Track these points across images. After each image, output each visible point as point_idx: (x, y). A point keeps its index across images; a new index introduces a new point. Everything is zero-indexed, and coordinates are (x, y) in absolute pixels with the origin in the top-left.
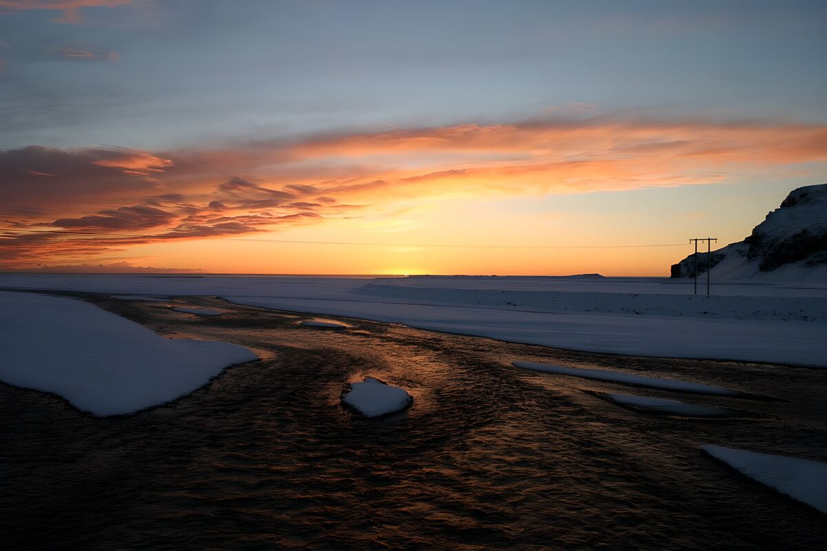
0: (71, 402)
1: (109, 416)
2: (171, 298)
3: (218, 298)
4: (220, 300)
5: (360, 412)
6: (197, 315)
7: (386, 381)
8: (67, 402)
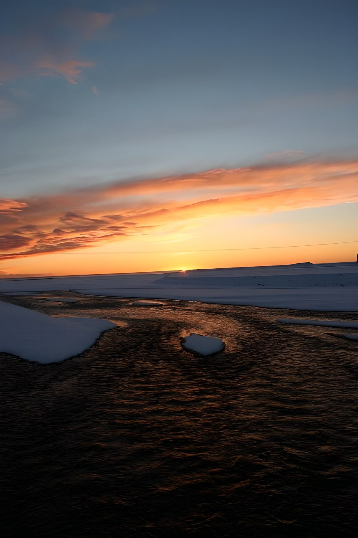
0: (21, 357)
1: (49, 363)
2: (41, 293)
3: (70, 291)
4: (72, 292)
5: (198, 353)
6: (63, 302)
7: (203, 335)
8: (18, 357)
